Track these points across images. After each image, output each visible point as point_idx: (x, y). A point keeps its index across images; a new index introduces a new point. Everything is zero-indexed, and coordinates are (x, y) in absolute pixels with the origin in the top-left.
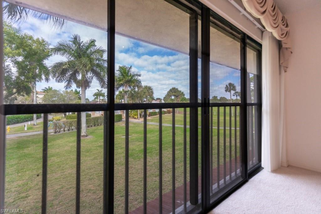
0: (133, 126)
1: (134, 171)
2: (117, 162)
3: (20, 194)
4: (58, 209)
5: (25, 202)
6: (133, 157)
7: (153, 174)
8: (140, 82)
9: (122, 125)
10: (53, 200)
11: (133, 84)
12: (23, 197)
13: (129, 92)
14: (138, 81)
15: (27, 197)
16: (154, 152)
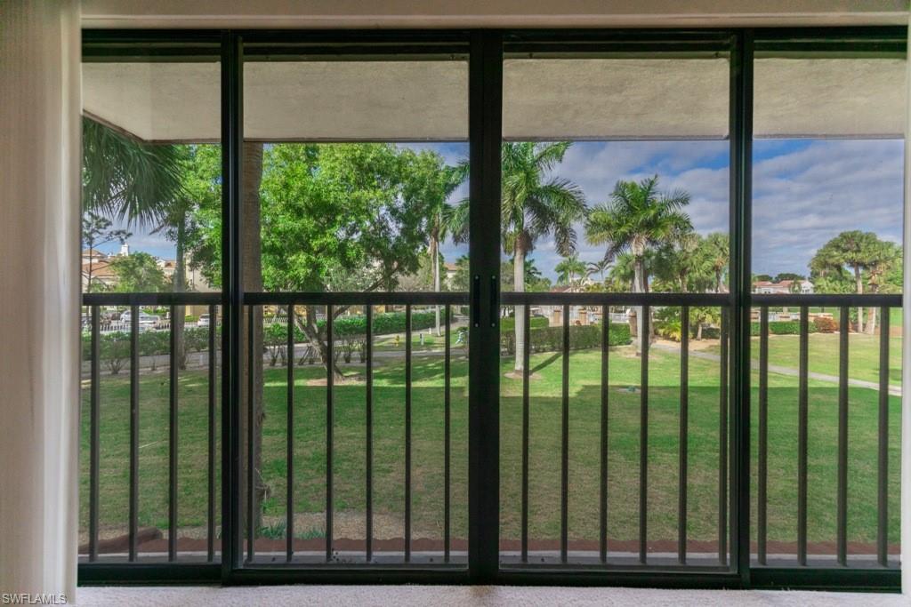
0: (661, 362)
1: (615, 491)
2: (577, 453)
3: (382, 463)
4: (425, 513)
5: (384, 480)
6: (628, 451)
7: (671, 519)
8: (688, 223)
9: (628, 356)
10: (423, 493)
11: (660, 231)
12: (383, 469)
13: (653, 257)
14: (680, 218)
15: (389, 472)
16: (703, 454)
